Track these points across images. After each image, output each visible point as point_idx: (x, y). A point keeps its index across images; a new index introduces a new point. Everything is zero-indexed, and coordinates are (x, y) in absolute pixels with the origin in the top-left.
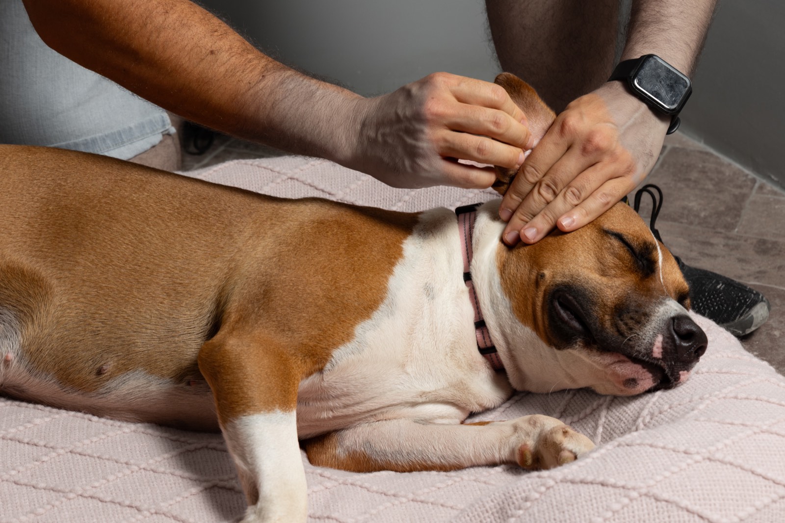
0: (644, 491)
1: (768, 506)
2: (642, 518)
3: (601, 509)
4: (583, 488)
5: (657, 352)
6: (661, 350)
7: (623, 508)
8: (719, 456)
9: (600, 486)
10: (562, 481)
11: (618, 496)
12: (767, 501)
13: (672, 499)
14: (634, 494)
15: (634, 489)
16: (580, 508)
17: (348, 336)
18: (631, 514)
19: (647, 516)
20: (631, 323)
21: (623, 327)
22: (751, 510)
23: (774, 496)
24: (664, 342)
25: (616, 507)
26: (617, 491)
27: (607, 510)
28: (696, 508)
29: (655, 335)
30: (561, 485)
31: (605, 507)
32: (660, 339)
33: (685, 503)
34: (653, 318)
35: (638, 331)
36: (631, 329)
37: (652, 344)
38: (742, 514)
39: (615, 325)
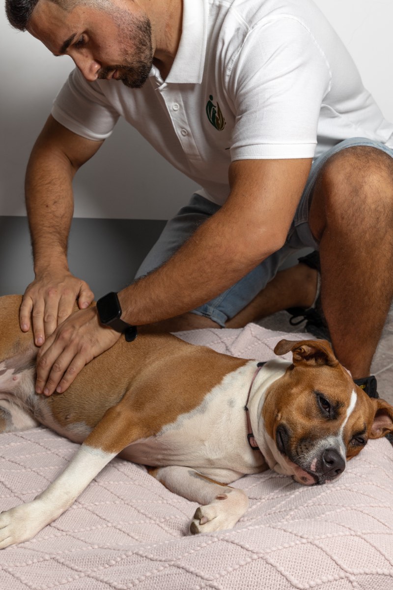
0: (261, 555)
1: (331, 582)
2: (255, 573)
3: (234, 562)
4: (231, 546)
5: (313, 468)
6: (315, 467)
7: (246, 564)
8: (317, 542)
9: (240, 548)
10: (222, 540)
11: (247, 556)
12: (331, 578)
13: (275, 564)
14: (255, 556)
15: (257, 553)
16: (224, 559)
17: (173, 420)
18: (250, 569)
19: (258, 572)
20: (303, 447)
21: (299, 450)
22: (319, 582)
23: (337, 577)
24: (317, 463)
25: (242, 563)
26: (247, 553)
27: (237, 564)
28: (286, 573)
29: (313, 458)
30: (220, 541)
31: (237, 562)
32: (315, 460)
33: (281, 569)
34: (315, 448)
35: (305, 454)
36: (302, 452)
37: (310, 463)
38: (312, 583)
39: (296, 448)
